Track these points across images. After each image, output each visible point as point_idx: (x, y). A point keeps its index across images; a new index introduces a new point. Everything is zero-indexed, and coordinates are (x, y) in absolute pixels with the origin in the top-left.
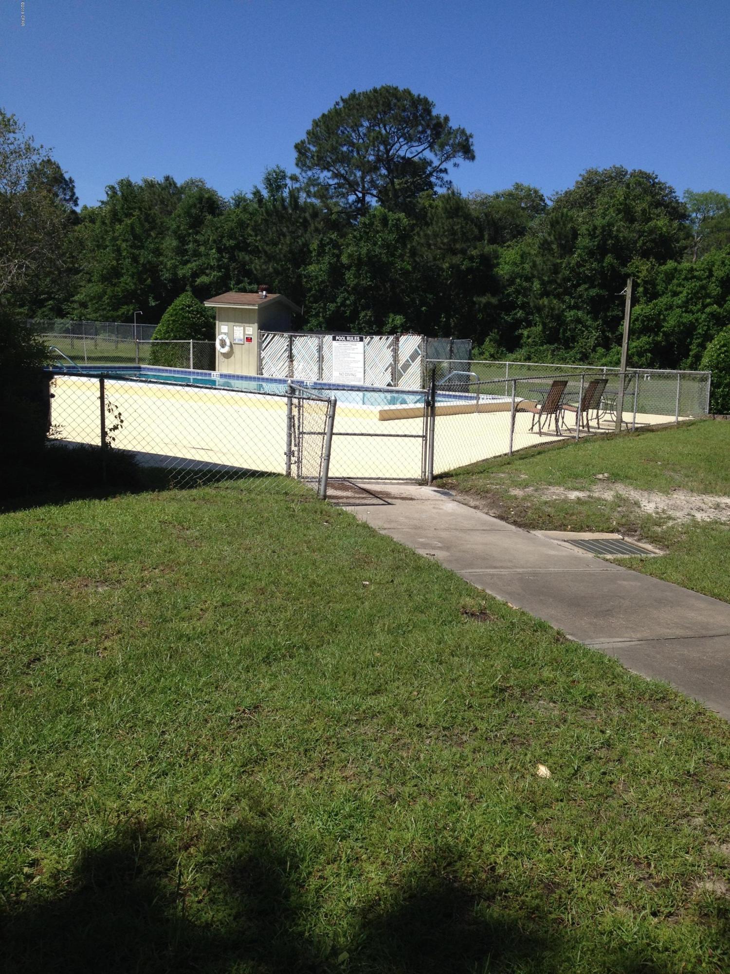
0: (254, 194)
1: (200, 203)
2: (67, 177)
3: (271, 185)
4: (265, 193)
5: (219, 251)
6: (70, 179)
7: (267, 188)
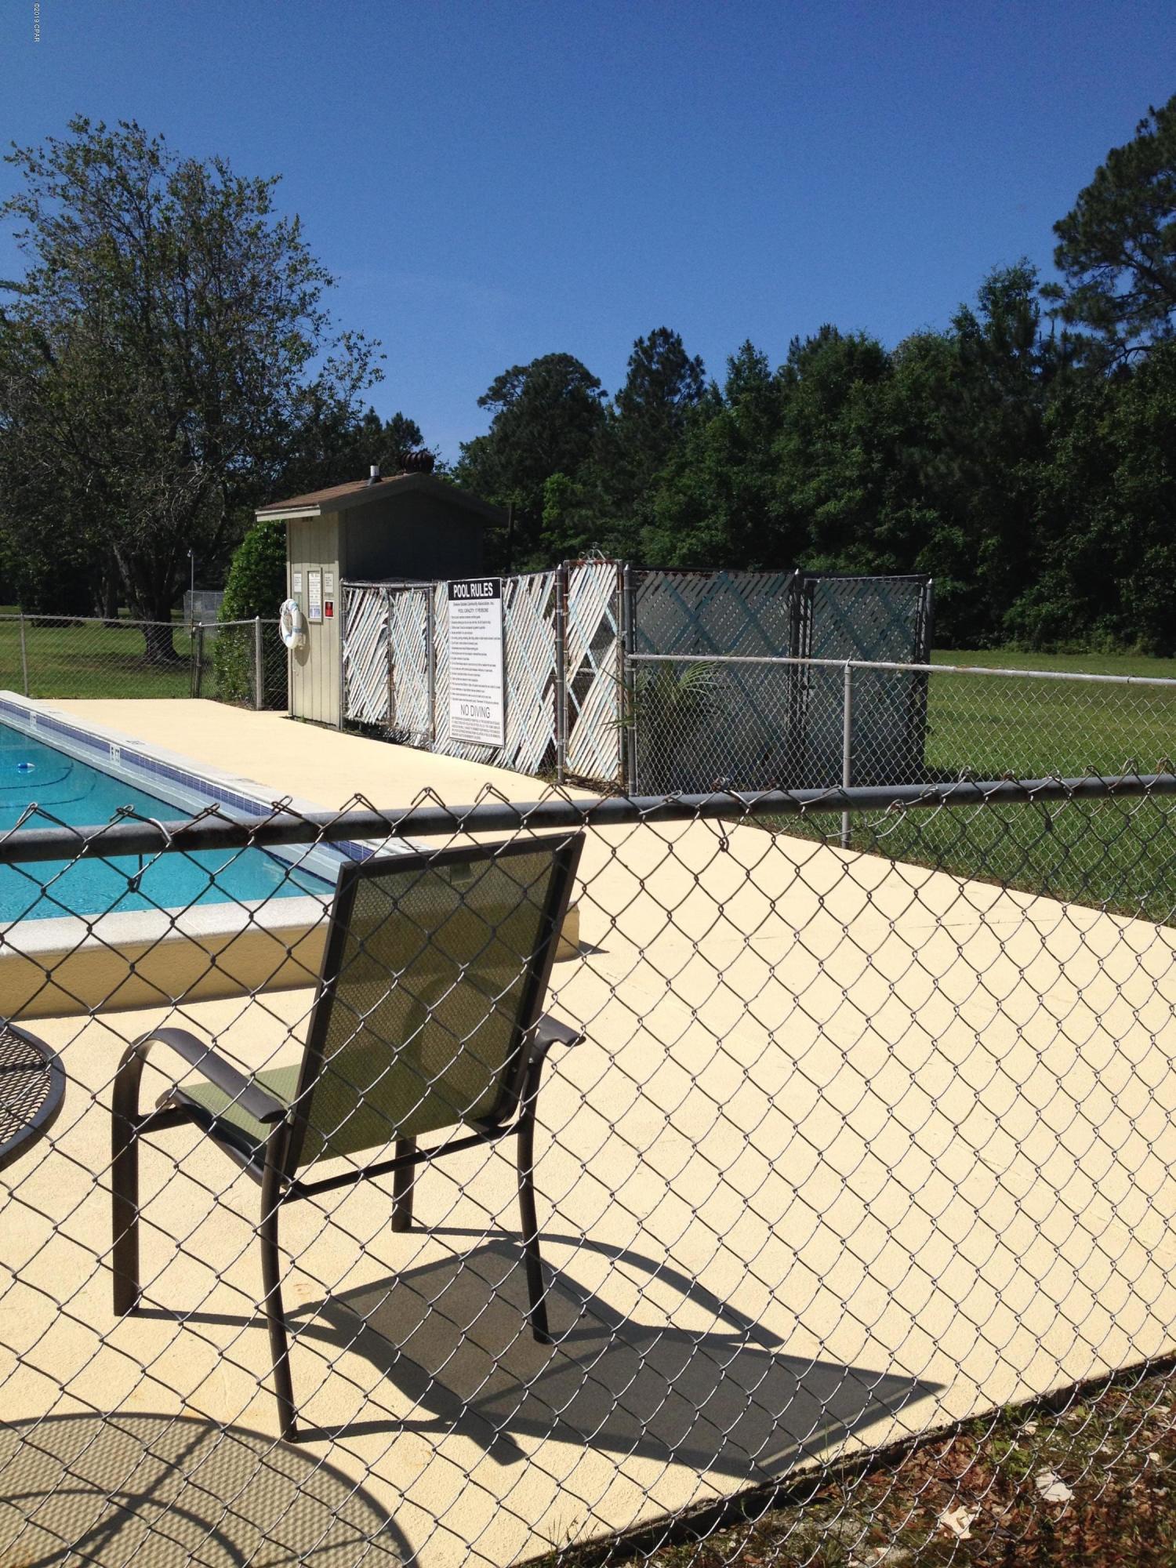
0: (958, 323)
1: (850, 363)
2: (691, 357)
3: (995, 303)
4: (982, 319)
5: (868, 448)
6: (697, 359)
7: (985, 308)
